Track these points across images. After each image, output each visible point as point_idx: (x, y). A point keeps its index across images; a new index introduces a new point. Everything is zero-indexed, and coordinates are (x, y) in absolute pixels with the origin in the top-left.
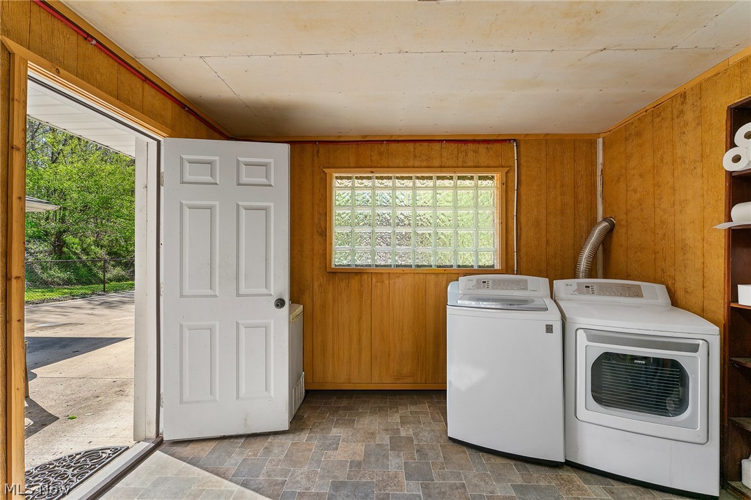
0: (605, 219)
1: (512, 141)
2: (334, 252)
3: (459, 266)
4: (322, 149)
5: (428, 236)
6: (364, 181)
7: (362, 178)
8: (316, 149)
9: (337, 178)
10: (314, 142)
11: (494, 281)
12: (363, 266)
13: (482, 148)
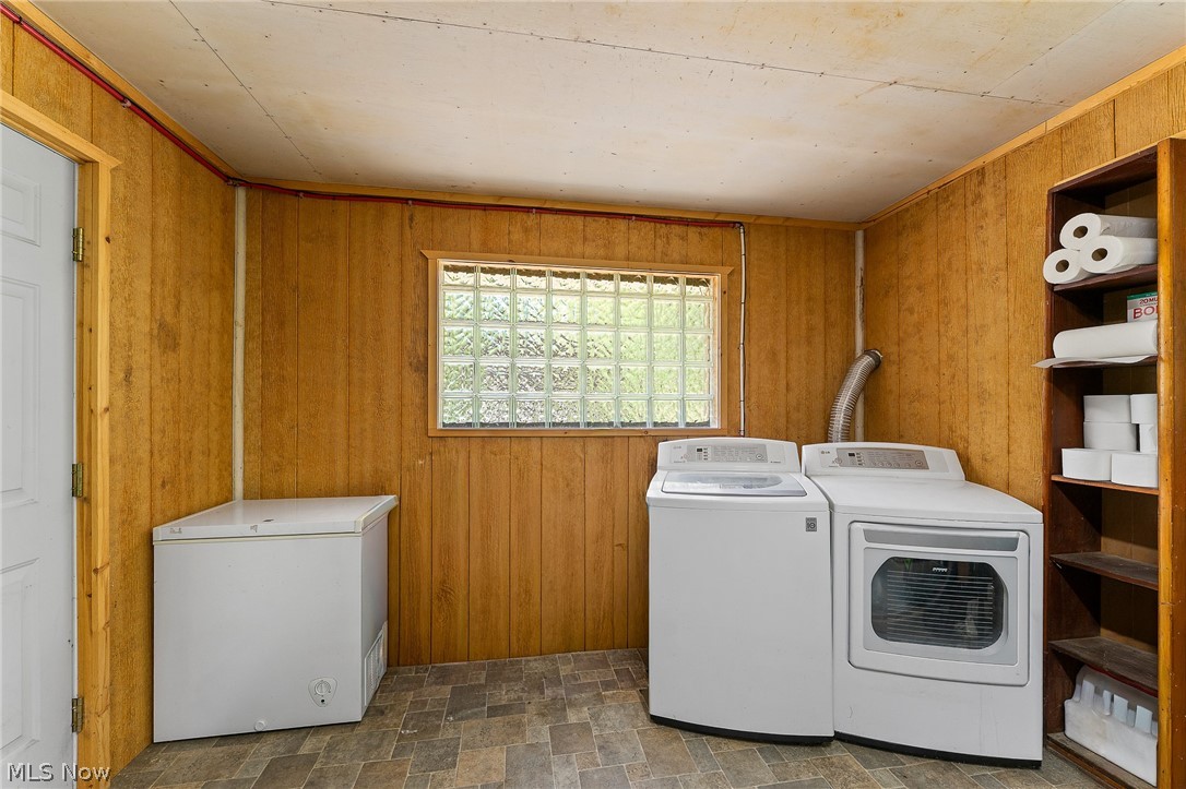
0: (866, 352)
1: (737, 225)
2: (440, 402)
3: (655, 424)
4: (420, 213)
5: (605, 375)
6: (497, 277)
7: (493, 271)
8: (407, 214)
9: (447, 268)
10: (404, 201)
11: (715, 448)
12: (494, 425)
13: (692, 232)
